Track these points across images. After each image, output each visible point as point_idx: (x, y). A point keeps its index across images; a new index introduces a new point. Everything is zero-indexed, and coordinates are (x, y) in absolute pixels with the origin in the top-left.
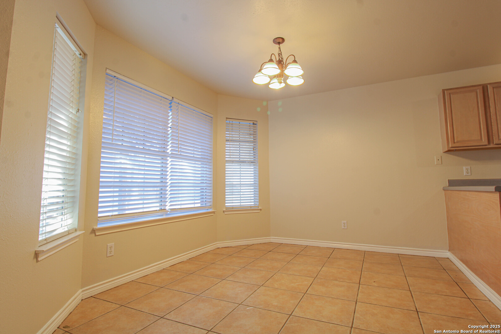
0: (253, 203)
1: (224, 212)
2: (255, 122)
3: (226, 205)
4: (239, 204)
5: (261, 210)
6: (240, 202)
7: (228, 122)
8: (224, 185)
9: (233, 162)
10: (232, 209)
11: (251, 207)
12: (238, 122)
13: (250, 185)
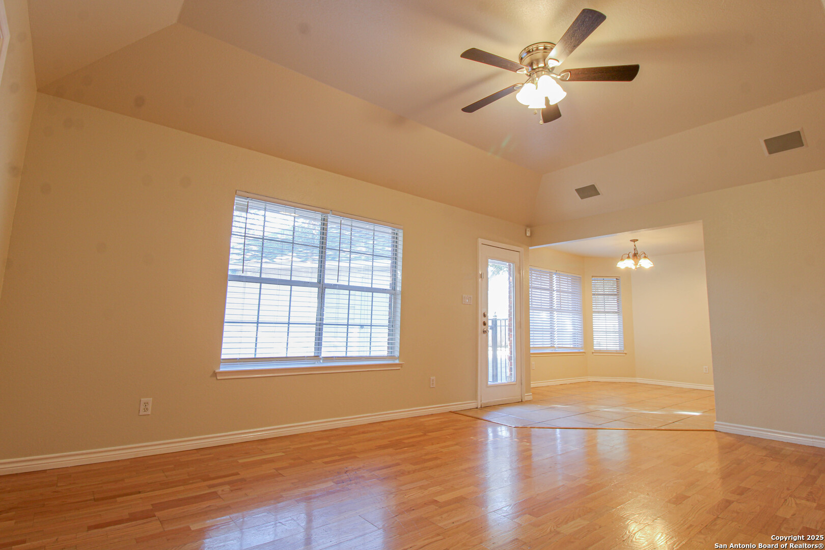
0: (618, 348)
1: (593, 353)
2: (618, 278)
3: (594, 347)
4: (606, 348)
5: (626, 354)
6: (607, 346)
7: (593, 279)
8: (592, 332)
9: (598, 312)
10: (600, 352)
11: (617, 351)
12: (602, 278)
13: (615, 332)
